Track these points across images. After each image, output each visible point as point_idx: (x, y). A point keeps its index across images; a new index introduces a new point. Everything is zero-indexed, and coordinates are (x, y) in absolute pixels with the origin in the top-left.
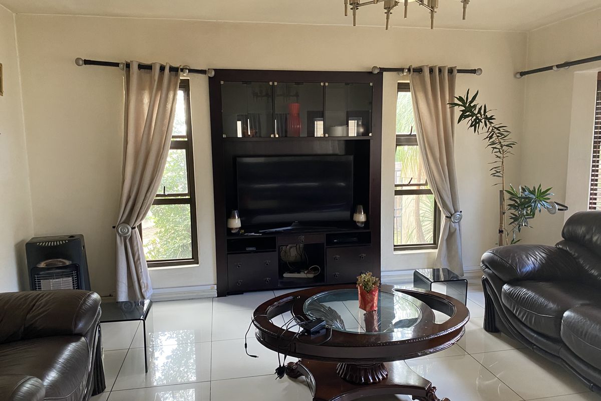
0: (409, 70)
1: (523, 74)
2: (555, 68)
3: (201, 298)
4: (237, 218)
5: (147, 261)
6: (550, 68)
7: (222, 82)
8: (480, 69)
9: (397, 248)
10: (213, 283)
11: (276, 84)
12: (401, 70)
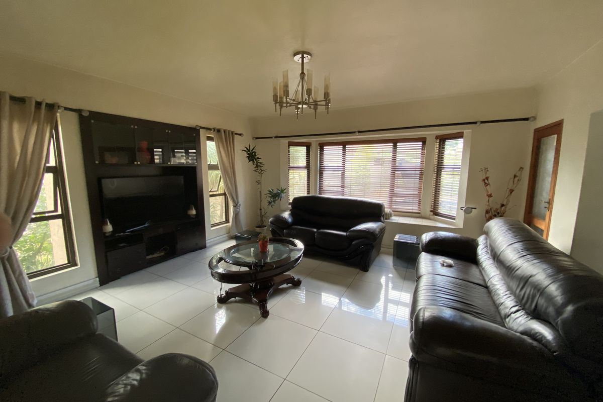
0: (214, 130)
1: (257, 138)
2: (274, 138)
3: (84, 292)
4: (109, 224)
5: (27, 274)
6: (271, 138)
7: (93, 121)
8: (243, 134)
9: (213, 226)
10: (94, 277)
11: (136, 127)
12: (210, 129)
